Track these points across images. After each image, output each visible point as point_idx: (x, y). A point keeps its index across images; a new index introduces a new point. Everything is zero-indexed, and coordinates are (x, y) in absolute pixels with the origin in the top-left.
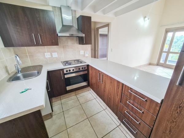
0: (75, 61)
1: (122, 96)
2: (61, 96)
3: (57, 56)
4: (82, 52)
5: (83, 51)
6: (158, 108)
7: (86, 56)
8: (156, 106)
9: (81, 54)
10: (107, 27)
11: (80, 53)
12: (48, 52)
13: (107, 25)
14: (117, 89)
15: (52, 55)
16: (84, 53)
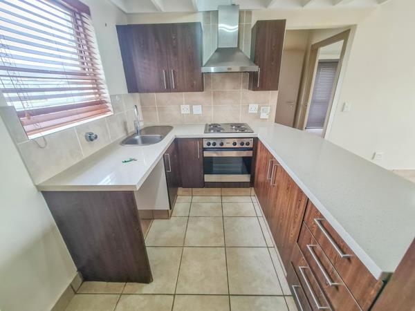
0: (232, 125)
1: (303, 229)
2: (194, 189)
3: (200, 112)
4: (253, 108)
5: (257, 106)
6: (373, 293)
7: (262, 117)
8: (369, 285)
9: (250, 112)
10: (343, 41)
11: (248, 110)
12: (186, 104)
13: (344, 35)
14: (295, 208)
15: (191, 110)
16: (259, 109)
